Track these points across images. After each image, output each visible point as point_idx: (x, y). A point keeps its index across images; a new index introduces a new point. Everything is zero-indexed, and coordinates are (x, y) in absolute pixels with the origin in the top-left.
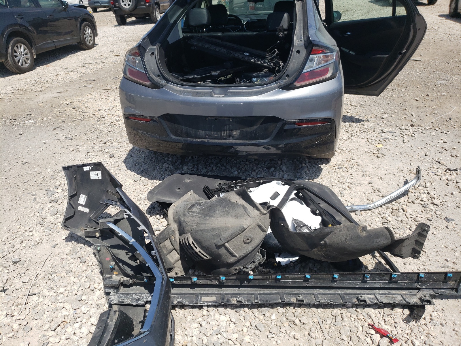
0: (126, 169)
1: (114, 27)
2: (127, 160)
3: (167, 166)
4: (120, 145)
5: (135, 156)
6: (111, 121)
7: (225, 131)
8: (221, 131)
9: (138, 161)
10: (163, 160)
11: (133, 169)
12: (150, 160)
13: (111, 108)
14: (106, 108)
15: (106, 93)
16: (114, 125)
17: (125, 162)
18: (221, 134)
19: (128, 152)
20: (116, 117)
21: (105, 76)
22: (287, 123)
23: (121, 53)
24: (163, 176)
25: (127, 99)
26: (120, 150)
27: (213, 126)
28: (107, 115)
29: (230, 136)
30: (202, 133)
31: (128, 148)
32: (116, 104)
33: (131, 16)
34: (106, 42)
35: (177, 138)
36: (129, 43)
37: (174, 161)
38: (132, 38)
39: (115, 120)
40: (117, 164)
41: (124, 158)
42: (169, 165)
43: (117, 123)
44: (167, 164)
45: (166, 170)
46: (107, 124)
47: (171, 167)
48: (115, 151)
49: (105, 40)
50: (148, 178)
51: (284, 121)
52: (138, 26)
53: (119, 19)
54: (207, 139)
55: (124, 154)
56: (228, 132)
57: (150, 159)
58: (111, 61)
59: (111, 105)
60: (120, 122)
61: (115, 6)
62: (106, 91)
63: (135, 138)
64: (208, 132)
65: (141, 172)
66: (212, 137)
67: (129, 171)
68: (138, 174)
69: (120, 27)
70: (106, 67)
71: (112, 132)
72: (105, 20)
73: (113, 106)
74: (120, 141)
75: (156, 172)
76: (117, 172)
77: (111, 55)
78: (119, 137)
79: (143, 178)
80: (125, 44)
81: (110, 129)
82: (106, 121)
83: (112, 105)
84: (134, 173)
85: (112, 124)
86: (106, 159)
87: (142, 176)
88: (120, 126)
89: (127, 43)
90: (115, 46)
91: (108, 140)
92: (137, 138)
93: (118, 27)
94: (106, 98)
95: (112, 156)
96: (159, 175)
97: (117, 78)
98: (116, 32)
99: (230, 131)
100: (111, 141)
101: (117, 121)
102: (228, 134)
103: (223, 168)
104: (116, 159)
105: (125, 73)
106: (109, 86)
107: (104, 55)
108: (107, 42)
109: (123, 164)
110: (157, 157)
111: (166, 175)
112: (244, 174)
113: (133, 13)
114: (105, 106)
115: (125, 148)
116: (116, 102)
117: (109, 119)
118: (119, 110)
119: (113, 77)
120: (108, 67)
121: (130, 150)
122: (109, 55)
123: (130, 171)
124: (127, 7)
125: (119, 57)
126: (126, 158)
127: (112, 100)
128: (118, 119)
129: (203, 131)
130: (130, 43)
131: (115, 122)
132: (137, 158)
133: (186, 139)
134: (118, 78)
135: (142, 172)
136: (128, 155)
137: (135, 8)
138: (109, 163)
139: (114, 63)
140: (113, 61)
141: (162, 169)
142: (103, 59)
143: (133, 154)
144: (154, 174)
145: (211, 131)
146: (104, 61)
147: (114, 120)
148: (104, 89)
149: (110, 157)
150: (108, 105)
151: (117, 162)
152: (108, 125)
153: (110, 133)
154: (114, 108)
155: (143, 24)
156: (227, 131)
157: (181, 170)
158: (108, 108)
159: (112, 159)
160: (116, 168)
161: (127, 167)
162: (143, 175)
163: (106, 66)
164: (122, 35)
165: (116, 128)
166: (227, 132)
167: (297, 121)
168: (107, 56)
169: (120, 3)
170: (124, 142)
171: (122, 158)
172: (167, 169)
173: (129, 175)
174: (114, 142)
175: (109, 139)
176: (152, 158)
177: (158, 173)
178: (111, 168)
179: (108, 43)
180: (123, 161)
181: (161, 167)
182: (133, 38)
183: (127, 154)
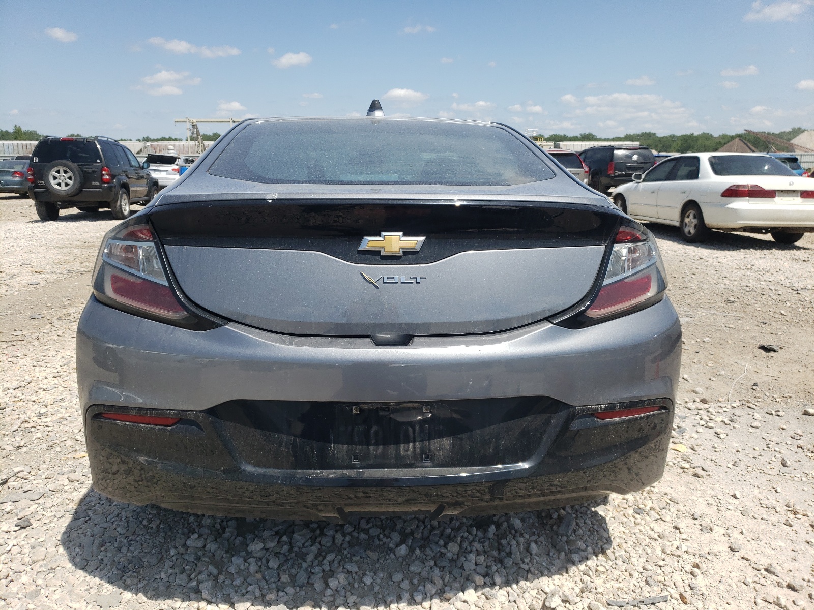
0: (69, 565)
1: (30, 224)
2: (74, 534)
3: (200, 544)
4: (49, 486)
5: (97, 519)
6: (23, 417)
7: (407, 441)
8: (397, 442)
9: (107, 534)
10: (183, 524)
11: (94, 563)
12: (144, 526)
13: (23, 384)
14: (9, 385)
15: (9, 348)
16: (33, 429)
17: (69, 540)
18: (398, 451)
19: (75, 507)
20: (36, 406)
21: (9, 311)
22: (578, 414)
23: (48, 267)
24: (194, 583)
25: (96, 360)
26: (49, 503)
27: (374, 428)
28: (10, 403)
29: (425, 456)
30: (340, 450)
31: (75, 493)
32: (37, 374)
33: (69, 204)
34: (12, 248)
35: (261, 470)
36: (65, 250)
37: (218, 526)
38: (71, 243)
39: (33, 414)
40: (41, 552)
41: (63, 529)
42: (206, 539)
43: (39, 421)
44: (200, 536)
45: (199, 559)
46: (11, 425)
47: (212, 546)
48: (33, 508)
49: (11, 244)
50: (145, 594)
51: (572, 409)
52: (83, 222)
53: (43, 209)
54: (356, 468)
55: (63, 513)
56: (417, 444)
57: (145, 522)
58: (24, 282)
59: (23, 376)
60: (48, 420)
61: (37, 186)
62: (10, 344)
63: (107, 466)
64: (359, 447)
65: (120, 572)
66: (371, 462)
67: (80, 573)
68: (111, 582)
69: (45, 223)
70: (12, 294)
71: (24, 449)
72: (12, 212)
73: (29, 380)
74: (48, 473)
75: (166, 567)
76: (40, 582)
77: (24, 271)
78: (47, 462)
79: (127, 595)
80: (57, 251)
81: (18, 439)
82: (8, 419)
83: (26, 378)
84: (97, 580)
85: (26, 425)
86: (6, 536)
87: (126, 587)
88: (50, 429)
89: (61, 250)
90: (33, 255)
91: (12, 474)
92: (115, 468)
93: (40, 224)
94: (9, 360)
95: (24, 525)
96: (181, 579)
97: (39, 317)
98: (36, 232)
99: (422, 441)
100: (21, 475)
101: (40, 416)
102: (418, 451)
103: (363, 536)
104: (38, 532)
105: (99, 285)
106: (19, 333)
107: (7, 271)
108: (15, 247)
109: (61, 550)
110: (165, 516)
111: (201, 577)
112: (428, 551)
113: (75, 199)
114: (7, 379)
115: (65, 495)
116: (37, 368)
117: (16, 413)
118: (45, 387)
119: (28, 314)
120: (16, 293)
121: (82, 501)
122: (18, 271)
123: (85, 574)
124: (63, 188)
125: (43, 275)
126: (70, 529)
127: (27, 364)
128: (43, 410)
129: (345, 446)
130: (69, 250)
131: (35, 419)
132: (105, 525)
133: (290, 471)
134: (42, 315)
135: (124, 571)
136: (77, 516)
137: (79, 191)
138: (16, 550)
139: (32, 286)
140: (30, 282)
141: (186, 557)
142: (3, 279)
143: (90, 513)
144: (163, 575)
145: (368, 444)
146: (6, 282)
147: (31, 414)
148: (4, 339)
149: (17, 528)
150: (14, 378)
151: (41, 544)
152: (15, 428)
153: (20, 450)
154: (32, 384)
155: (95, 221)
156: (414, 442)
157: (243, 553)
158: (16, 384)
159: (25, 532)
160: (37, 567)
161: (72, 560)
162: (129, 582)
163: (12, 292)
164: (48, 237)
165: (39, 435)
166: (414, 447)
167: (601, 407)
168: (15, 272)
169: (48, 181)
170: (60, 477)
171: (56, 530)
172: (200, 553)
173: (81, 589)
174: (32, 478)
175: (16, 470)
176: (150, 521)
177: (177, 570)
178: (22, 568)
179: (18, 249)
180: (59, 538)
181: (182, 550)
182: (75, 243)
183: (72, 512)
